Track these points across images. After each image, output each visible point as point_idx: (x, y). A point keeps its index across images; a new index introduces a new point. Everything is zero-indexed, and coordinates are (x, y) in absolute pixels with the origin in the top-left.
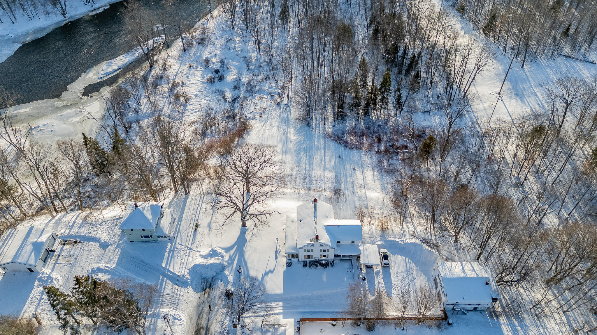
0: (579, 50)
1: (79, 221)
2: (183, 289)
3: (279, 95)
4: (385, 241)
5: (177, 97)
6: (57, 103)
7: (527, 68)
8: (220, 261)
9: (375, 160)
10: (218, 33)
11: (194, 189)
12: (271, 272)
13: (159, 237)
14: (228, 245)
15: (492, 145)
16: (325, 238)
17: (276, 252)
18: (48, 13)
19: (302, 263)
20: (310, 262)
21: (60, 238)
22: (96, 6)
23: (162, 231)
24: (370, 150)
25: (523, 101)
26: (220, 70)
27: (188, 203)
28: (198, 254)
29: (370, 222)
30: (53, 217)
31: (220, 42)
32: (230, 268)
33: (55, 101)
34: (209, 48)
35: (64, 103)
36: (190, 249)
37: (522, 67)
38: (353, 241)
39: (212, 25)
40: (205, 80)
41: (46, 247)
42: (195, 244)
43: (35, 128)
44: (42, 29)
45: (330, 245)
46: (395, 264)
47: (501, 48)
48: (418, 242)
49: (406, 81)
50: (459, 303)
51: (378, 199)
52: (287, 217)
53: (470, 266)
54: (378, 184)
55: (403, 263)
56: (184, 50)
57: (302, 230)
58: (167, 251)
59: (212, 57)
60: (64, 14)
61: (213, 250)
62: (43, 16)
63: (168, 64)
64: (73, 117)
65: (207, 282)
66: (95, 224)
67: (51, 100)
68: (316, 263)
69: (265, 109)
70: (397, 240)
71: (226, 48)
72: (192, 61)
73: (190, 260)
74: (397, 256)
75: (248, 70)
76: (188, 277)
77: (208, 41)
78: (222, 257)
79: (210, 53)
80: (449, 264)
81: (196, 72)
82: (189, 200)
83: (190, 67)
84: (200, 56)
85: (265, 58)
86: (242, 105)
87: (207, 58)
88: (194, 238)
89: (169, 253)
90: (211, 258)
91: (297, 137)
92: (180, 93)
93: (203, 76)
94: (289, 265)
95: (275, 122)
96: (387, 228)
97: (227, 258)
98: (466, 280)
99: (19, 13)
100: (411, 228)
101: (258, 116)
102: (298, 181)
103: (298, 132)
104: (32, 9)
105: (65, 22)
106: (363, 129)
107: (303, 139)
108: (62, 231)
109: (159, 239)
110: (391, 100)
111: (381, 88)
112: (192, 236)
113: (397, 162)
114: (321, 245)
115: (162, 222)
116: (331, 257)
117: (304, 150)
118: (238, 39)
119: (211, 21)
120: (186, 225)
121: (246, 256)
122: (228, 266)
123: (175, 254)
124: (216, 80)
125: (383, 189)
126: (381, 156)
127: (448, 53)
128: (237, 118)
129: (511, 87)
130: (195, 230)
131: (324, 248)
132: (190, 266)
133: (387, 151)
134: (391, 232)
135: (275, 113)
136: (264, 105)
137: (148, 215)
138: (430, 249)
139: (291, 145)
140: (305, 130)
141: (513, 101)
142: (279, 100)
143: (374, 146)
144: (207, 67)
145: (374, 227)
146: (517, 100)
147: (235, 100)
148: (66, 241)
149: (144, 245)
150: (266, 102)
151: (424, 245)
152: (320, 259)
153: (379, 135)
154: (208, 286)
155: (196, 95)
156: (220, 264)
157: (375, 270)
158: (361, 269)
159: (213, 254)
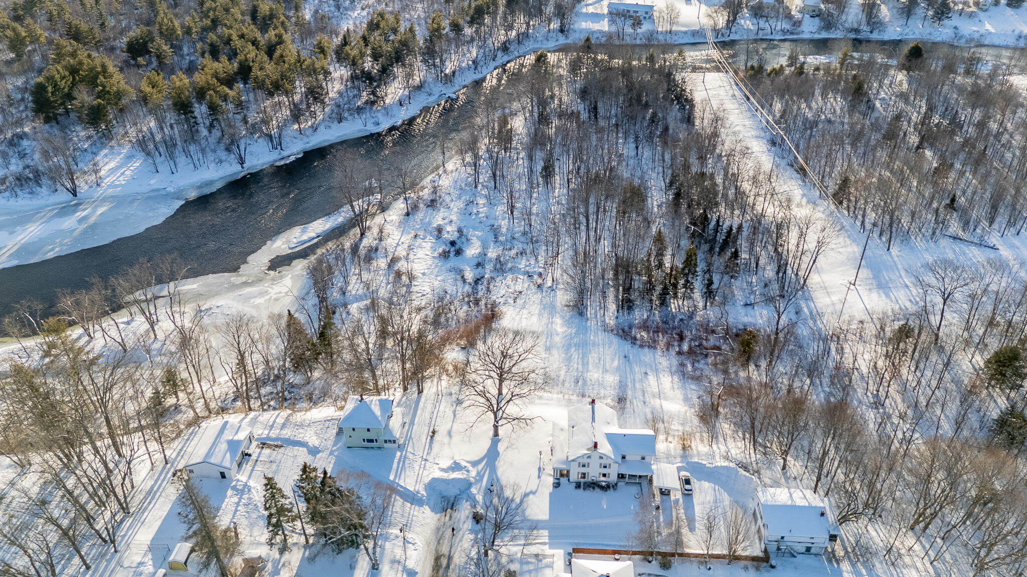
0: (975, 230)
1: (280, 421)
2: (417, 508)
3: (540, 275)
4: (688, 463)
5: (399, 274)
6: (233, 278)
7: (894, 251)
8: (465, 476)
9: (675, 361)
10: (455, 193)
11: (430, 388)
12: (534, 493)
13: (386, 441)
14: (476, 458)
15: (841, 351)
16: (605, 448)
17: (539, 469)
18: (221, 161)
19: (574, 485)
20: (585, 483)
21: (257, 440)
22: (285, 153)
23: (391, 434)
24: (668, 349)
25: (887, 296)
26: (458, 242)
27: (421, 405)
28: (436, 467)
29: (667, 439)
30: (247, 415)
31: (457, 206)
32: (478, 486)
33: (231, 277)
34: (442, 213)
35: (244, 279)
36: (426, 460)
37: (888, 250)
38: (643, 454)
39: (445, 182)
40: (436, 254)
41: (242, 449)
42: (432, 454)
43: (207, 310)
44: (211, 183)
45: (613, 457)
46: (701, 492)
47: (858, 223)
48: (732, 465)
49: (719, 262)
50: (785, 539)
51: (679, 412)
52: (554, 424)
53: (801, 494)
54: (679, 394)
55: (711, 492)
56: (408, 214)
57: (575, 438)
58: (396, 461)
59: (446, 224)
60: (242, 162)
61: (455, 462)
62: (213, 165)
63: (385, 232)
64: (255, 297)
65: (449, 501)
66: (301, 425)
67: (226, 274)
68: (593, 485)
69: (520, 292)
70: (704, 462)
71: (466, 212)
72: (418, 229)
73: (426, 473)
74: (703, 482)
75: (496, 242)
76: (424, 493)
77: (441, 204)
78: (468, 471)
79: (444, 219)
80: (772, 490)
81: (424, 244)
82: (423, 400)
83: (416, 236)
84: (430, 223)
85: (519, 227)
86: (488, 288)
87: (439, 225)
88: (430, 447)
89: (399, 463)
90: (453, 471)
91: (565, 329)
92: (404, 270)
93: (433, 249)
94: (557, 485)
95: (535, 309)
96: (690, 446)
97: (473, 473)
98: (794, 508)
99: (182, 160)
100: (723, 448)
101: (511, 301)
102: (567, 384)
103: (568, 323)
104: (200, 155)
105: (242, 174)
106: (658, 323)
107: (574, 331)
108: (260, 432)
109: (386, 445)
110: (698, 285)
111: (683, 269)
112: (428, 444)
113: (706, 366)
114: (601, 458)
115: (391, 423)
116: (613, 478)
117: (575, 345)
118: (482, 201)
119: (444, 176)
120: (420, 431)
121: (499, 473)
122: (475, 483)
123: (406, 465)
124: (452, 254)
125: (686, 399)
126: (683, 357)
127: (779, 226)
128: (483, 303)
129: (871, 276)
130: (432, 437)
131: (604, 462)
132: (427, 480)
133: (691, 352)
134: (695, 452)
135: (536, 297)
136: (519, 288)
137: (377, 410)
138: (748, 474)
139: (557, 339)
140: (577, 320)
141: (874, 295)
142: (540, 281)
143: (673, 345)
144: (438, 237)
145: (672, 446)
146: (879, 293)
147: (477, 281)
148: (264, 444)
149: (365, 451)
150: (522, 284)
151: (740, 470)
152: (599, 479)
153: (681, 332)
154: (450, 506)
155: (424, 274)
156: (465, 479)
157: (672, 498)
158: (654, 495)
159: (456, 467)
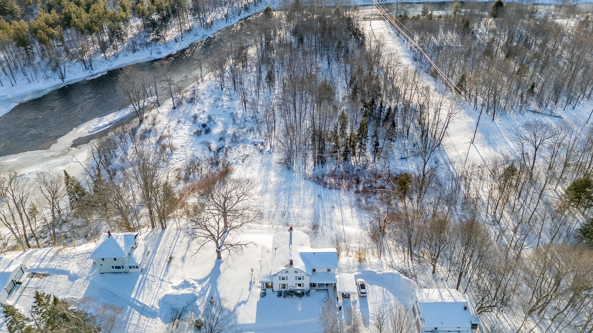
0: (546, 107)
1: (51, 254)
2: (151, 319)
3: (262, 144)
4: (363, 272)
5: (164, 147)
6: (45, 153)
7: (497, 120)
8: (191, 292)
9: (354, 198)
10: (208, 94)
11: (172, 225)
12: (244, 302)
13: (130, 267)
14: (202, 277)
15: (467, 187)
16: (300, 264)
17: (251, 283)
18: (48, 78)
19: (277, 293)
20: (285, 292)
21: (29, 270)
22: (94, 72)
23: (134, 262)
24: (349, 190)
25: (495, 150)
26: (208, 125)
27: (164, 237)
28: (170, 285)
29: (347, 255)
30: (25, 251)
31: (208, 102)
32: (201, 299)
33: (44, 152)
34: (198, 106)
35: (53, 154)
36: (162, 280)
37: (493, 120)
38: (329, 268)
39: (202, 87)
40: (192, 133)
41: (12, 277)
42: (168, 276)
43: (21, 175)
44: (40, 91)
45: (305, 271)
46: (373, 294)
47: (473, 104)
48: (396, 272)
49: (382, 131)
50: (438, 329)
51: (356, 234)
52: (263, 248)
53: (448, 292)
54: (356, 221)
55: (380, 293)
56: (174, 108)
57: (277, 257)
58: (138, 282)
59: (200, 113)
60: (63, 78)
61: (185, 281)
62: (43, 80)
63: (157, 120)
64: (59, 166)
65: (177, 312)
66: (66, 258)
67: (40, 151)
68: (292, 293)
69: (248, 156)
70: (375, 271)
71: (215, 105)
72: (181, 117)
73: (161, 290)
74: (374, 286)
75: (234, 124)
76: (158, 307)
77: (198, 101)
78: (195, 287)
79: (199, 110)
80: (426, 290)
81: (184, 127)
82: (165, 234)
83: (179, 122)
84: (189, 113)
85: (249, 114)
86: (226, 154)
87: (196, 114)
88: (167, 270)
89: (140, 284)
90: (183, 289)
91: (277, 179)
92: (167, 144)
93: (190, 130)
94: (263, 295)
95: (257, 166)
96: (364, 259)
97: (199, 289)
98: (444, 304)
99: (19, 76)
100: (388, 259)
101: (241, 161)
102: (276, 217)
103: (279, 174)
104: (33, 73)
105: (63, 86)
106: (342, 173)
107: (283, 180)
108: (32, 265)
109: (131, 270)
110: (369, 146)
111: (358, 135)
112: (165, 268)
113: (375, 201)
114: (296, 272)
115: (135, 253)
116: (307, 287)
117: (284, 190)
118: (225, 98)
119: (201, 84)
120: (161, 258)
121: (219, 288)
122: (200, 296)
123: (146, 285)
124: (203, 133)
125: (361, 224)
126: (359, 195)
127: (422, 107)
128: (220, 164)
129: (483, 137)
130: (169, 262)
131: (299, 275)
132: (161, 296)
133: (365, 191)
134: (368, 263)
135: (257, 158)
136: (247, 153)
137: (122, 244)
138: (407, 278)
139: (271, 186)
140: (286, 173)
141: (486, 149)
142: (262, 148)
143: (352, 187)
144: (195, 122)
145: (351, 259)
146: (489, 148)
147: (219, 150)
148: (34, 274)
149: (115, 276)
150: (250, 150)
151: (401, 275)
152: (295, 288)
153: (358, 178)
154: (178, 317)
155: (182, 146)
156: (191, 294)
157: (352, 299)
158: (337, 298)
159: (186, 284)
